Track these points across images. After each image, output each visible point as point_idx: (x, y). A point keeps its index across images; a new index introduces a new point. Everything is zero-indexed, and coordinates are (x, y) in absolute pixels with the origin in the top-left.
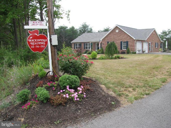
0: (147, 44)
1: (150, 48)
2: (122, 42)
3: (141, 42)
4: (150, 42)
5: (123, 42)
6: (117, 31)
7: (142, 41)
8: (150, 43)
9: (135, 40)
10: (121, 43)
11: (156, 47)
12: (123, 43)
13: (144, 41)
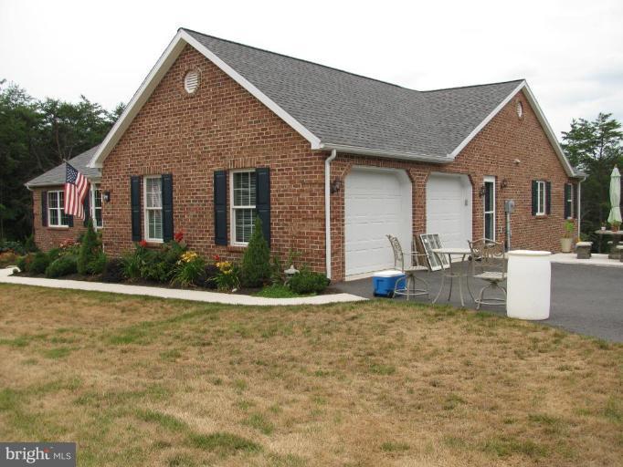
0: (468, 193)
1: (488, 217)
2: (225, 173)
3: (403, 173)
4: (492, 180)
5: (237, 176)
6: (190, 85)
7: (417, 171)
8: (488, 185)
9: (325, 154)
10: (220, 181)
11: (535, 210)
12: (237, 185)
13: (438, 166)
